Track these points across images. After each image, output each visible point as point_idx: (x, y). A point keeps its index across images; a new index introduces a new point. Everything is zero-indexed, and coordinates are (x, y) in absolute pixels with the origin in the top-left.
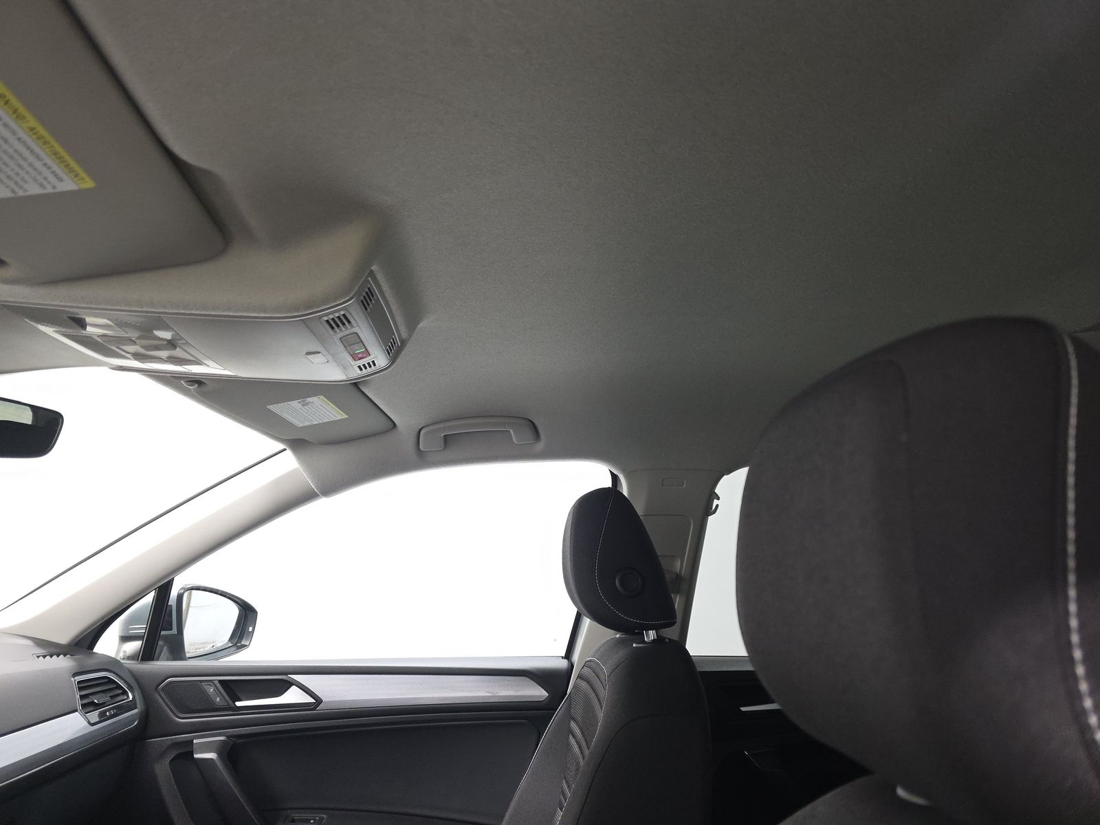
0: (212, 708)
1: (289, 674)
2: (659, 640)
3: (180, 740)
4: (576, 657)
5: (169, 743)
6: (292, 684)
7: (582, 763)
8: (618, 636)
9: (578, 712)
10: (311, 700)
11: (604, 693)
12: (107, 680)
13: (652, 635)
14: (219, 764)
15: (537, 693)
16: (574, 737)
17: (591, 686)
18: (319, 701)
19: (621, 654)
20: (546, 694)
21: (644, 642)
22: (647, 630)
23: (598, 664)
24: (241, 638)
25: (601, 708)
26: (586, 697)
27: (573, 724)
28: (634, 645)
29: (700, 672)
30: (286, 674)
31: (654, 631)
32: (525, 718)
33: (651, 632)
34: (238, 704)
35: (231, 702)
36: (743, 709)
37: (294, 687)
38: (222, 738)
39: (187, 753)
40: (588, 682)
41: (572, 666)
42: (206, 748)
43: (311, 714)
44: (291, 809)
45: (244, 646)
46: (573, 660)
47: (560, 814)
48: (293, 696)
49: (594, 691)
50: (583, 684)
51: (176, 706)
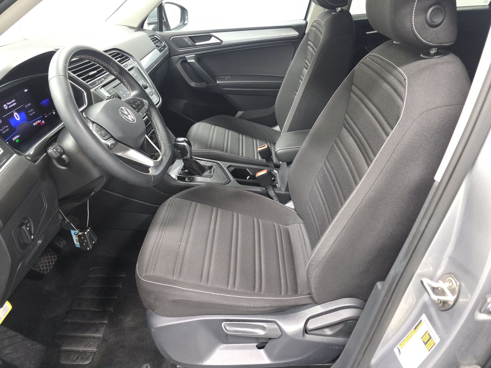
0: (189, 46)
1: (211, 33)
2: (342, 10)
3: (182, 57)
4: (308, 19)
5: (178, 58)
6: (212, 36)
7: (314, 54)
8: (326, 10)
9: (311, 37)
10: (219, 41)
11: (323, 30)
12: (156, 39)
13: (339, 9)
14: (196, 63)
15: (295, 33)
16: (310, 46)
17: (317, 28)
18: (222, 41)
19: (328, 17)
20: (298, 34)
21: (336, 12)
22: (338, 8)
23: (319, 21)
24: (184, 21)
25: (322, 35)
26: (315, 33)
27: (309, 42)
28: (333, 13)
29: (354, 21)
30: (209, 33)
31: (340, 8)
32: (290, 42)
33: (339, 8)
34: (197, 44)
35: (194, 43)
36: (367, 33)
37: (213, 37)
38: (194, 55)
39: (184, 60)
40: (315, 27)
41: (307, 23)
42: (191, 58)
43: (220, 46)
44: (219, 76)
45: (186, 24)
46: (307, 21)
47: (305, 71)
48: (213, 40)
49: (318, 30)
50: (314, 28)
51: (177, 46)
